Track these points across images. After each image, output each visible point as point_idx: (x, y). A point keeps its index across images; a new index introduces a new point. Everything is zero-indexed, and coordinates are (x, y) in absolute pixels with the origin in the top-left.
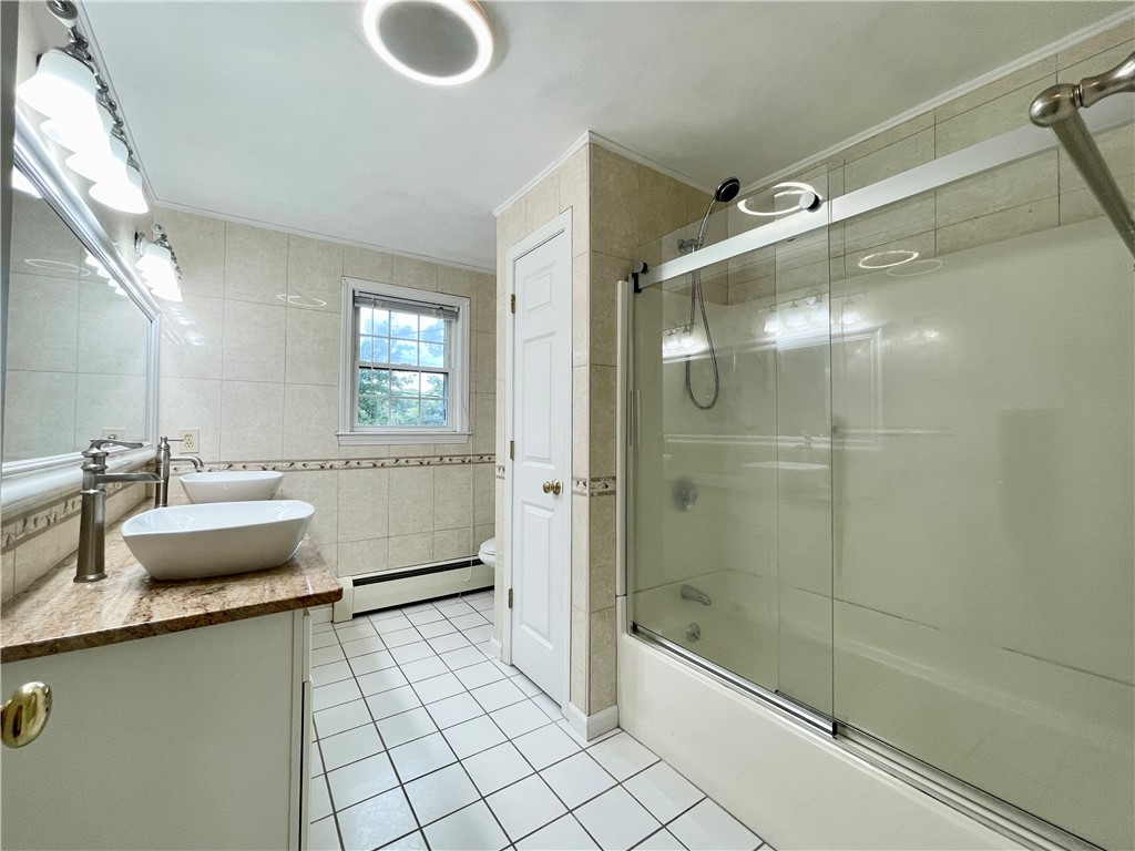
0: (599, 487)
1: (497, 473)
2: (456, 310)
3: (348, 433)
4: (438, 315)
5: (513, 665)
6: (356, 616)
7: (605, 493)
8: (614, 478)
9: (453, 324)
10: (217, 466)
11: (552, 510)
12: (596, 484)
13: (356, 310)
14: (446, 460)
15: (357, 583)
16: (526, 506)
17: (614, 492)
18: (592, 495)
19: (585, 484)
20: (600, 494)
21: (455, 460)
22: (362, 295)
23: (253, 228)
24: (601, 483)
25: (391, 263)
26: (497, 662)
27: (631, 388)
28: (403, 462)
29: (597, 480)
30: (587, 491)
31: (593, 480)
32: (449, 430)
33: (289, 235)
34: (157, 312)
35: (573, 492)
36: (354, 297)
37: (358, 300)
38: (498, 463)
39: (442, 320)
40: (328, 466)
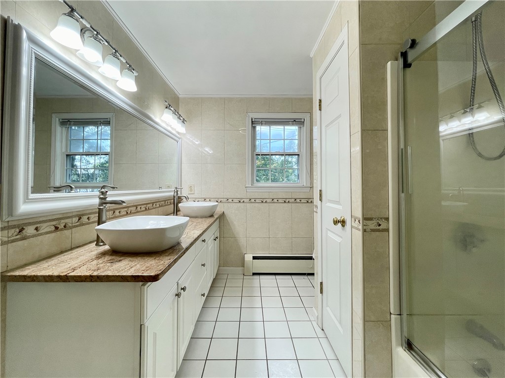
0: (372, 225)
1: (315, 210)
2: (303, 120)
3: (251, 186)
4: (293, 125)
5: (323, 330)
6: (254, 274)
7: (379, 230)
8: (387, 219)
9: (302, 128)
10: (200, 199)
11: (342, 237)
12: (369, 222)
13: (254, 128)
14: (298, 200)
15: (254, 258)
16: (329, 232)
17: (387, 230)
18: (364, 231)
19: (359, 221)
20: (373, 230)
21: (303, 201)
22: (256, 120)
23: (212, 98)
24: (375, 222)
25: (269, 102)
26: (315, 324)
27: (402, 146)
28: (275, 200)
29: (370, 219)
30: (360, 227)
31: (365, 219)
32: (300, 185)
33: (224, 98)
34: (179, 138)
35: (352, 227)
36: (252, 122)
37: (254, 123)
38: (314, 204)
39: (297, 127)
40: (242, 201)
